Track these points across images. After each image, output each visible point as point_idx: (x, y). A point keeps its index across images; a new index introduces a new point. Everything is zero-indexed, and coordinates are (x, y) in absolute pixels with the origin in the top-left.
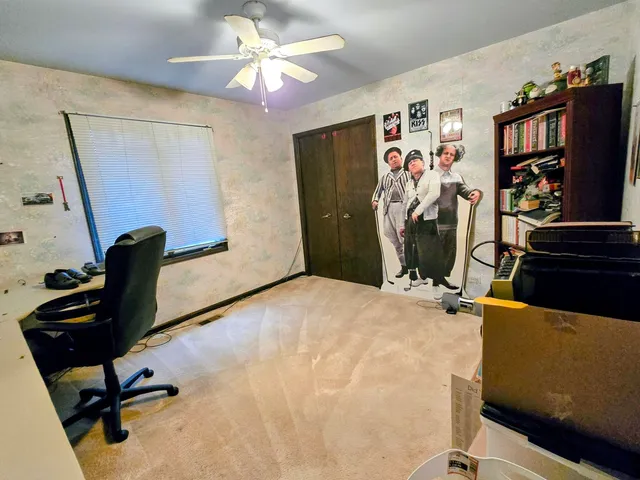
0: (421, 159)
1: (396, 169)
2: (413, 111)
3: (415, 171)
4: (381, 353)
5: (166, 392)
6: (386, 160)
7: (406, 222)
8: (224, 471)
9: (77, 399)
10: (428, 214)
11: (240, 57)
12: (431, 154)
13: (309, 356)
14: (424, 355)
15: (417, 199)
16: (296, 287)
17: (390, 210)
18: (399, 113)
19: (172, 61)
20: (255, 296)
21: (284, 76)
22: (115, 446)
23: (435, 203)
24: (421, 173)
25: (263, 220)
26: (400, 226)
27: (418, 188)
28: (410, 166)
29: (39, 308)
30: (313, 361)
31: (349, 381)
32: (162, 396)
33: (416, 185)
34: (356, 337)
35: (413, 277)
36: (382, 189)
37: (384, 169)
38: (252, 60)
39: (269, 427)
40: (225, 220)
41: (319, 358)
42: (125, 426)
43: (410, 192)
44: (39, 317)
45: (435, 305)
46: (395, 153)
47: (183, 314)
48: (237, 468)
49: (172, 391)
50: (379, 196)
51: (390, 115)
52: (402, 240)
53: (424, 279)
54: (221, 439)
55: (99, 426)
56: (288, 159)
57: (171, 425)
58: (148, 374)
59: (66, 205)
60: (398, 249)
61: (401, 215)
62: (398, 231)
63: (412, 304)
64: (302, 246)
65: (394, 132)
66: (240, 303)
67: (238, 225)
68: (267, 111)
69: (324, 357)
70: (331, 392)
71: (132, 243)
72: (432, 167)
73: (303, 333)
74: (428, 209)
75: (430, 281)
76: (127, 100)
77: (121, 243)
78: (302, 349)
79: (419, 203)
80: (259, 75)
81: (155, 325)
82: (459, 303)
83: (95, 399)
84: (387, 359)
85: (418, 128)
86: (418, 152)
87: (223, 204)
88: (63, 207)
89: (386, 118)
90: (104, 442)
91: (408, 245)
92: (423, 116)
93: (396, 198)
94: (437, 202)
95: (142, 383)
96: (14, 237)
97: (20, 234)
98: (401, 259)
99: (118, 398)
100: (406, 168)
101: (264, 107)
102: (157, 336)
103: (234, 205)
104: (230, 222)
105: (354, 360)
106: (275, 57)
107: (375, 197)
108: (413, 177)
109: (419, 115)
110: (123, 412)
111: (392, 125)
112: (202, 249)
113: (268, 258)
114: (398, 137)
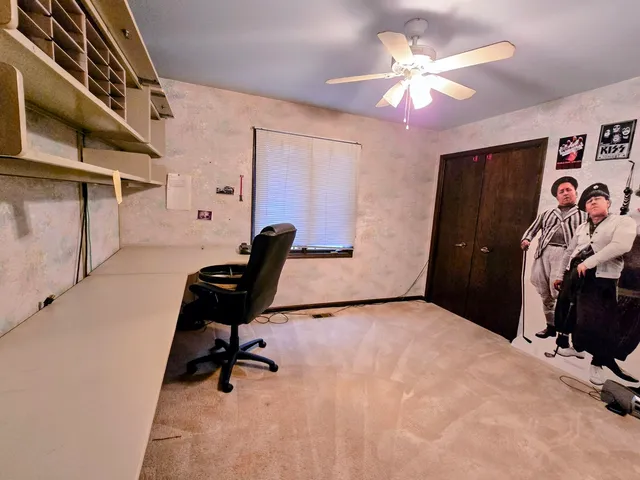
0: (607, 198)
1: (566, 206)
2: (607, 135)
3: (594, 213)
4: (489, 421)
5: (268, 365)
6: (554, 192)
7: (566, 273)
8: (287, 465)
9: (212, 344)
10: (605, 270)
11: (392, 75)
12: (628, 192)
13: (401, 387)
14: (552, 450)
15: (590, 247)
16: (410, 310)
17: (546, 253)
18: (584, 136)
19: (330, 82)
20: (367, 306)
21: (434, 92)
22: (222, 394)
23: (618, 259)
24: (603, 217)
25: (391, 236)
26: (557, 275)
27: (594, 235)
28: (588, 205)
29: (203, 270)
30: (405, 395)
31: (439, 437)
32: (265, 368)
33: (592, 230)
34: (462, 389)
35: (562, 343)
36: (540, 226)
37: (548, 203)
38: (402, 78)
39: (340, 443)
40: (355, 229)
41: (411, 394)
42: (232, 381)
43: (582, 236)
44: (201, 277)
45: (589, 390)
46: (569, 185)
47: (303, 303)
48: (298, 468)
49: (273, 368)
50: (534, 235)
51: (571, 139)
52: (555, 293)
53: (579, 350)
54: (295, 431)
55: (218, 373)
56: (429, 180)
57: (262, 396)
58: (262, 344)
59: (241, 196)
60: (547, 303)
61: (561, 263)
62: (552, 281)
63: (552, 376)
64: (426, 270)
65: (572, 159)
66: (352, 308)
67: (367, 236)
68: (407, 128)
69: (418, 395)
70: (415, 440)
71: (274, 234)
72: (624, 211)
73: (403, 361)
74: (605, 264)
75: (588, 357)
76: (299, 119)
77: (266, 233)
78: (397, 377)
79: (592, 253)
80: (407, 93)
81: (272, 306)
82: (634, 404)
83: (223, 350)
84: (496, 432)
85: (611, 155)
86: (603, 187)
87: (356, 214)
88: (239, 198)
89: (563, 142)
90: (216, 386)
91: (563, 301)
92: (623, 141)
93: (558, 240)
94: (624, 257)
95: (256, 351)
96: (207, 214)
97: (210, 213)
98: (548, 317)
99: (235, 356)
100: (582, 206)
101: (406, 124)
102: (279, 315)
103: (366, 218)
104: (360, 232)
105: (453, 415)
106: (428, 74)
107: (527, 235)
108: (590, 220)
109: (616, 138)
110: (235, 368)
111: (572, 150)
112: (329, 251)
113: (389, 273)
114: (577, 165)
